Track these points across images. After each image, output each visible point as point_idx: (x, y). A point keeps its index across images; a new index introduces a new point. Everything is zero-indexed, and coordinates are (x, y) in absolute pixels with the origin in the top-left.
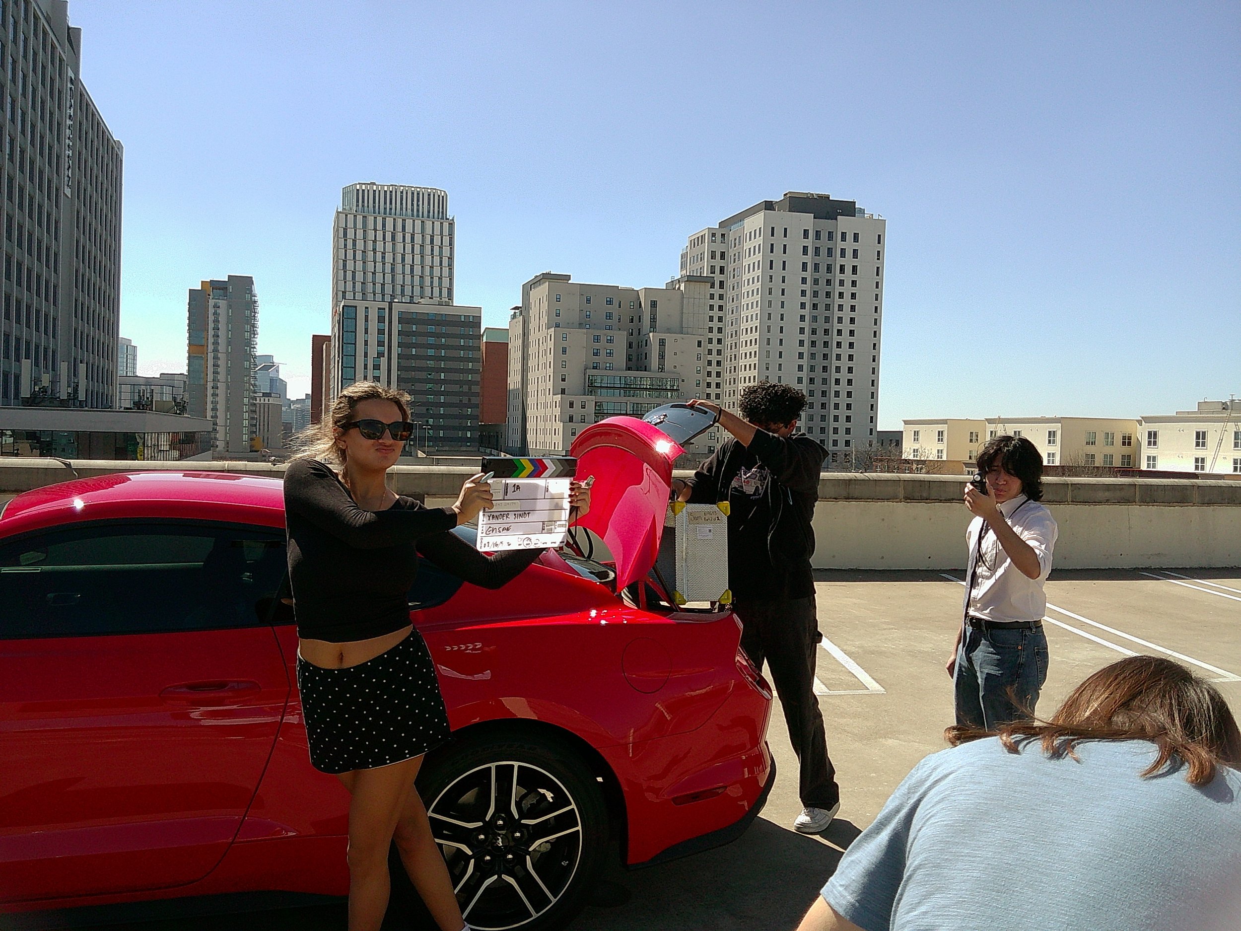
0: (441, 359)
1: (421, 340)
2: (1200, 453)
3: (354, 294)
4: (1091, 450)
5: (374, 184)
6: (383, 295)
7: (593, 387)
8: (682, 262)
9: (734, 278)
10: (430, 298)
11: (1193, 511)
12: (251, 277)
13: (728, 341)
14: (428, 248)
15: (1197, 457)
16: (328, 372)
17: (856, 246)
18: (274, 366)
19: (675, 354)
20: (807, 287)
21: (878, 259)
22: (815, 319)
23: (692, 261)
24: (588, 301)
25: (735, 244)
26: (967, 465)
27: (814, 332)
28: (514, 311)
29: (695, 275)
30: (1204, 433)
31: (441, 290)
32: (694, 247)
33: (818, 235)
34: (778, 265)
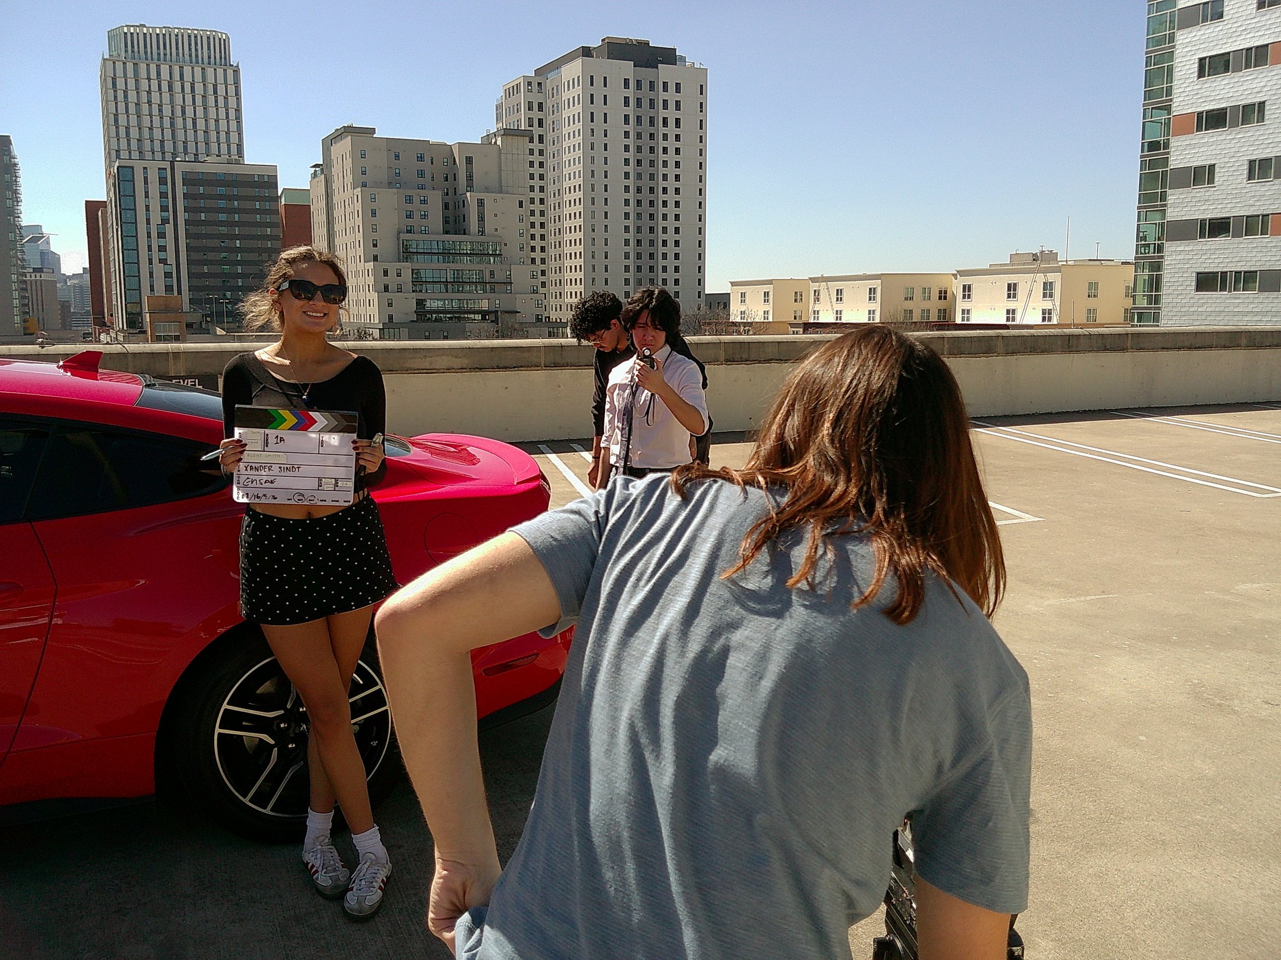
0: (234, 224)
1: (211, 203)
2: (1012, 305)
3: (130, 153)
4: (909, 305)
5: (144, 26)
6: (163, 153)
7: (408, 253)
8: (497, 114)
9: (553, 131)
10: (217, 156)
11: (997, 361)
12: (8, 137)
13: (551, 201)
14: (211, 99)
15: (1008, 308)
16: (107, 242)
17: (678, 97)
18: (44, 237)
19: (496, 215)
20: (630, 141)
21: (701, 111)
22: (639, 176)
23: (508, 113)
24: (397, 157)
25: (553, 94)
26: (792, 325)
27: (639, 190)
28: (314, 169)
29: (512, 128)
30: (1015, 284)
31: (229, 146)
32: (509, 97)
33: (639, 84)
34: (599, 118)
